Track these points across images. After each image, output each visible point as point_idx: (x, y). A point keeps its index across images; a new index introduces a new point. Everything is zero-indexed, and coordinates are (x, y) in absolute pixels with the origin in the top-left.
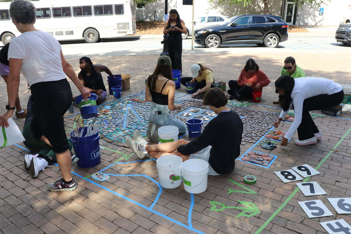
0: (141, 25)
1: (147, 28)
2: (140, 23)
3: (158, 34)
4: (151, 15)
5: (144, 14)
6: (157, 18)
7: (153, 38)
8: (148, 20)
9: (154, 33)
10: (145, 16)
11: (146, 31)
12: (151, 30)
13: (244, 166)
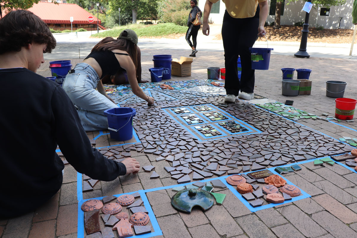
0: (318, 32)
1: (324, 35)
2: (318, 30)
3: (335, 43)
4: (336, 22)
5: (327, 20)
6: (343, 26)
7: (325, 47)
8: (331, 28)
9: (330, 41)
10: (328, 24)
11: (321, 39)
12: (329, 38)
13: (56, 219)
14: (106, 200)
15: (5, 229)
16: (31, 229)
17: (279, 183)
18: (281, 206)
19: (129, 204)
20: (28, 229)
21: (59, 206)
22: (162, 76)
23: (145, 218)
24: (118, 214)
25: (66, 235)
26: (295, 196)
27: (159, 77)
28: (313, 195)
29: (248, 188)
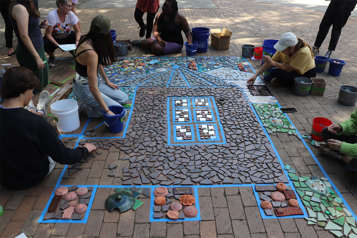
13: (38, 197)
14: (71, 189)
15: (11, 197)
16: (23, 201)
17: (187, 203)
18: (172, 222)
19: (82, 195)
20: (21, 200)
21: (44, 187)
22: (196, 50)
23: (83, 209)
24: (72, 202)
25: (38, 210)
26: (189, 217)
27: (193, 51)
28: (203, 220)
29: (160, 202)
